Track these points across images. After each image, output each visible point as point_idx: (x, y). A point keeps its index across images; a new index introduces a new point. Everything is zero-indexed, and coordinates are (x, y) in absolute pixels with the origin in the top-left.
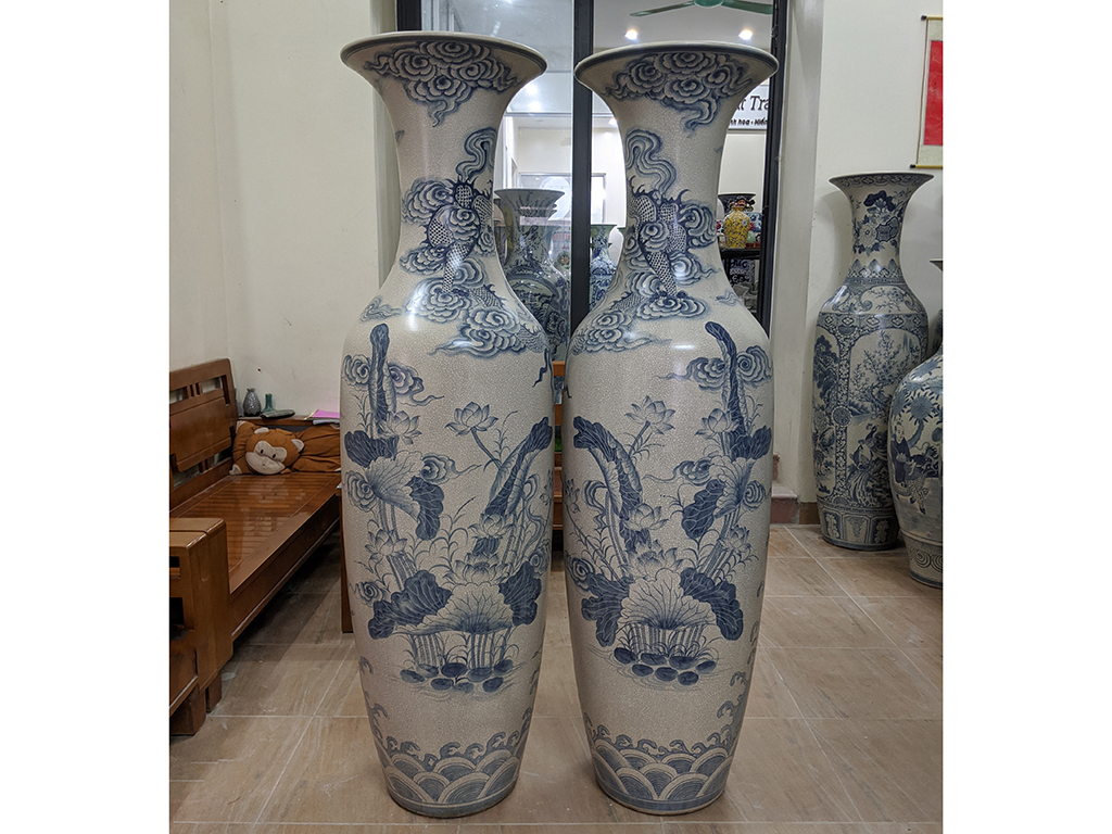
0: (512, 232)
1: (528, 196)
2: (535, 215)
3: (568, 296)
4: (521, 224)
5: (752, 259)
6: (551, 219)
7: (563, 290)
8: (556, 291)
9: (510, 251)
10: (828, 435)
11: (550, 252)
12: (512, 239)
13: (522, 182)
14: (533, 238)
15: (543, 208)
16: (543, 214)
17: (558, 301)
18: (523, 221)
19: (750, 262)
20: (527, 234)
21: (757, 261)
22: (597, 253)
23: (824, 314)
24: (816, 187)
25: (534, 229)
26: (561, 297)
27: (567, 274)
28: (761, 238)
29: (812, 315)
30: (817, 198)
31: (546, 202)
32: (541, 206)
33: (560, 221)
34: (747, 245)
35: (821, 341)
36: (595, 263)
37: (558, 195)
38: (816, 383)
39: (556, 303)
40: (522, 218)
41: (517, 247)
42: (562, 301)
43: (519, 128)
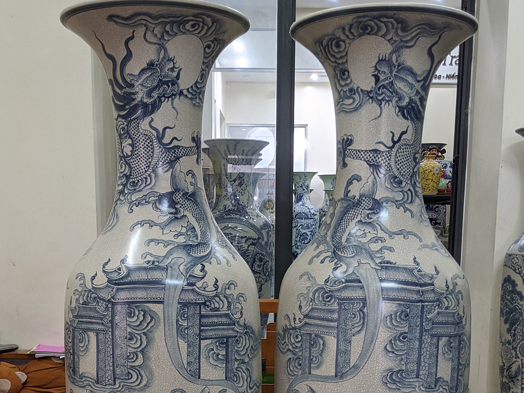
0: (220, 179)
1: (235, 145)
2: (242, 164)
3: (273, 239)
4: (229, 171)
5: (444, 204)
6: (257, 166)
7: (268, 233)
8: (261, 234)
9: (218, 196)
10: (514, 368)
11: (256, 198)
12: (220, 185)
13: (230, 132)
14: (240, 185)
15: (249, 157)
16: (249, 162)
17: (263, 243)
18: (230, 169)
19: (442, 207)
20: (235, 181)
21: (448, 207)
22: (299, 199)
23: (510, 255)
24: (503, 138)
25: (241, 176)
26: (266, 239)
27: (270, 218)
28: (452, 185)
29: (499, 256)
30: (504, 147)
31: (252, 151)
32: (247, 155)
33: (265, 169)
34: (439, 191)
35: (508, 280)
36: (297, 208)
37: (263, 144)
38: (503, 319)
39: (261, 245)
40: (230, 166)
41: (224, 193)
42: (266, 243)
43: (226, 83)
